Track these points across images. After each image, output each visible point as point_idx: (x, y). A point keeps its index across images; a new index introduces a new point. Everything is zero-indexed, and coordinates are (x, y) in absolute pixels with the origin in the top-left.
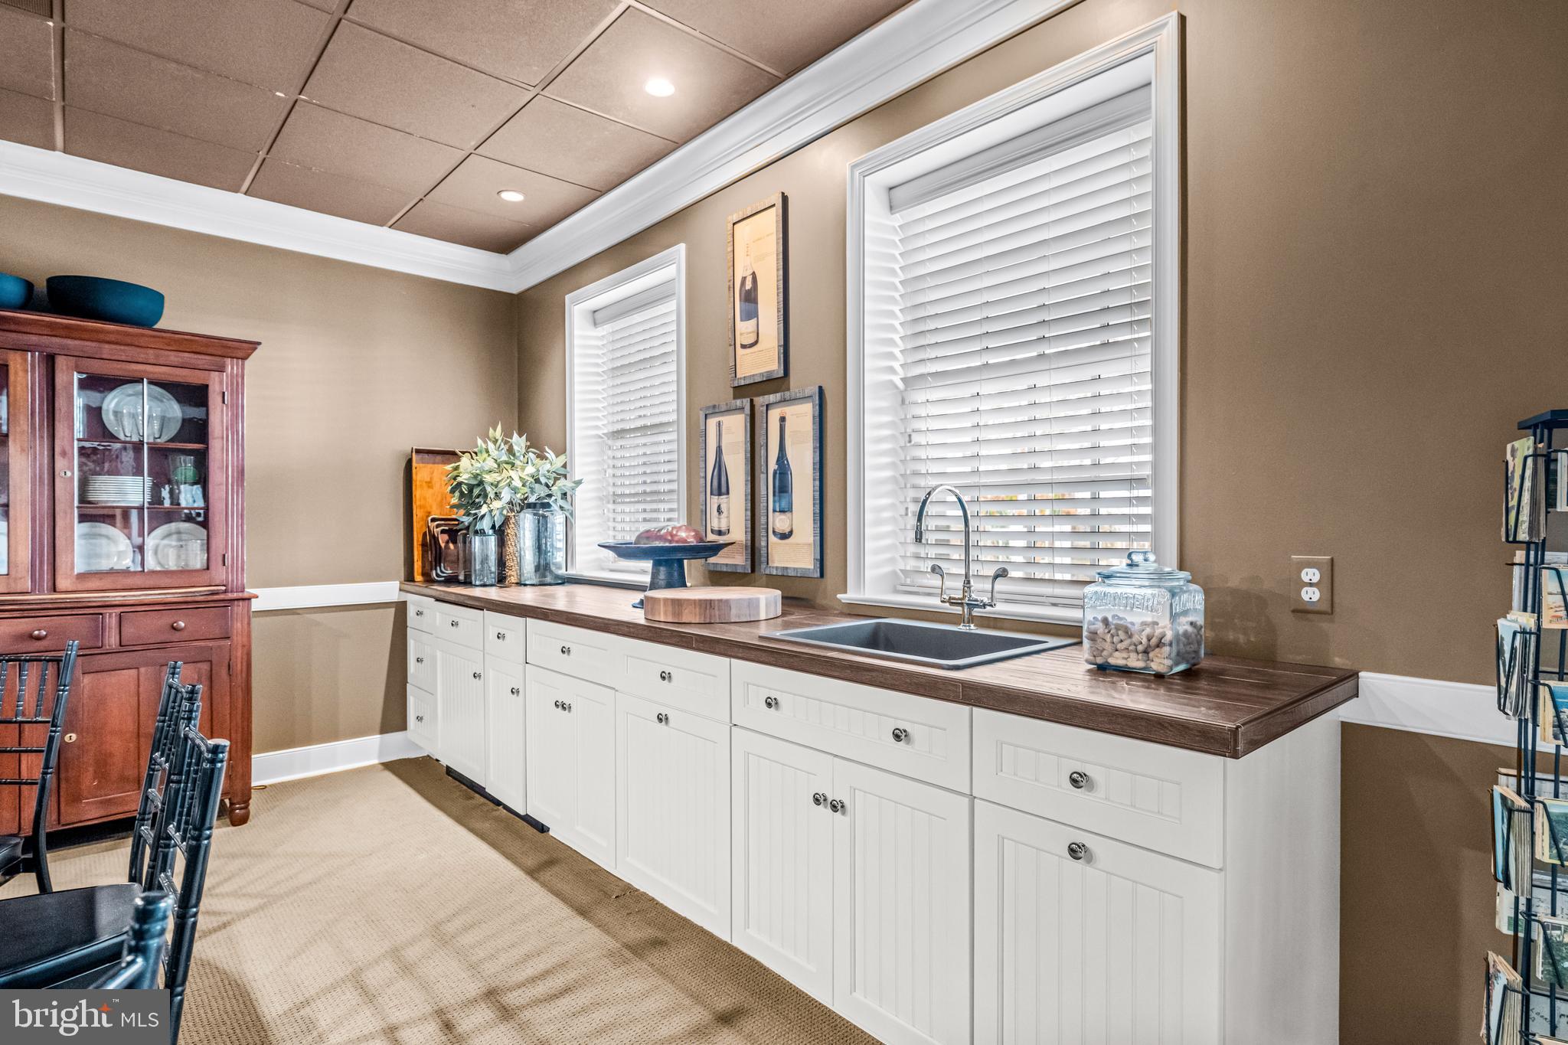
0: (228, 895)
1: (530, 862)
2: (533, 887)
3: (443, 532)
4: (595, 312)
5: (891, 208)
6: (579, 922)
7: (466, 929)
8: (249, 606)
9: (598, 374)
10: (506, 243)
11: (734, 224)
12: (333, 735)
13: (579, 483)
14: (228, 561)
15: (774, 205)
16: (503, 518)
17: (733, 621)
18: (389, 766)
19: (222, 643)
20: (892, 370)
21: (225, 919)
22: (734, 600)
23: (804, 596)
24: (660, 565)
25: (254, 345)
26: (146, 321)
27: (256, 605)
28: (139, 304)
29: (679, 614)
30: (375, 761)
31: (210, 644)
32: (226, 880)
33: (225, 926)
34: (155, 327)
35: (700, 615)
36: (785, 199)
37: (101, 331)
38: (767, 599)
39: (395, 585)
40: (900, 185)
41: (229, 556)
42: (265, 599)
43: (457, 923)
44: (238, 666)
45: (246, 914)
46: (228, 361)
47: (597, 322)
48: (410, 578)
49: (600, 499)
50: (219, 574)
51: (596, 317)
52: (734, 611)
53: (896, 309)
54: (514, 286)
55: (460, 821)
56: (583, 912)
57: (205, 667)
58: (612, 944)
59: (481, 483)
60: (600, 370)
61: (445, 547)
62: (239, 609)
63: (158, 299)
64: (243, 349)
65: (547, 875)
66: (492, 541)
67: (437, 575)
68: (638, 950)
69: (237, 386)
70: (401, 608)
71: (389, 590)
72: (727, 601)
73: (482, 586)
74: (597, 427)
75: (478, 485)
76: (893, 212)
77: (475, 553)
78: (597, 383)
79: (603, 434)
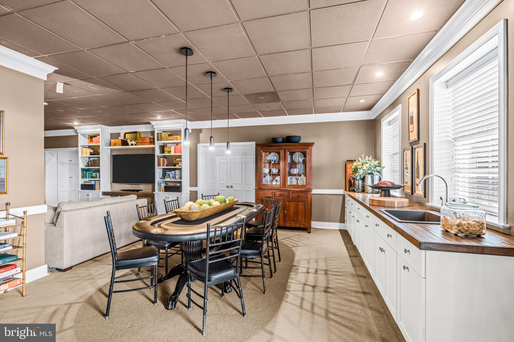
0: (301, 243)
1: (352, 255)
2: (349, 259)
3: (353, 179)
4: (389, 122)
5: (447, 87)
6: (352, 267)
7: (330, 260)
8: (311, 193)
9: (391, 138)
10: (369, 108)
11: (409, 98)
12: (329, 221)
13: (384, 167)
14: (309, 184)
15: (415, 93)
16: (363, 176)
17: (386, 206)
18: (340, 230)
19: (306, 199)
20: (448, 136)
21: (298, 246)
22: (386, 201)
23: (422, 203)
24: (383, 191)
25: (313, 143)
26: (297, 142)
27: (312, 192)
28: (296, 139)
29: (373, 203)
30: (338, 229)
31: (305, 199)
32: (302, 241)
33: (297, 246)
34: (299, 142)
35: (377, 203)
36: (418, 90)
37: (292, 145)
38: (398, 202)
39: (343, 190)
40: (449, 80)
41: (309, 183)
42: (314, 191)
43: (330, 259)
44: (309, 203)
45: (301, 246)
46: (309, 147)
47: (390, 124)
48: (346, 190)
49: (391, 171)
50: (308, 186)
51: (389, 123)
52: (386, 204)
53: (450, 117)
54: (373, 118)
55: (345, 244)
56: (354, 266)
57: (304, 203)
58: (354, 273)
59: (357, 168)
60: (391, 137)
61: (353, 182)
62: (309, 193)
63: (300, 137)
64: (311, 144)
65: (353, 258)
66: (360, 182)
67: (351, 189)
68: (358, 276)
69: (311, 152)
70: (344, 196)
71: (341, 192)
72: (384, 201)
73: (358, 192)
74: (390, 152)
75: (356, 169)
76: (448, 88)
77: (356, 183)
78: (390, 140)
79: (392, 154)
